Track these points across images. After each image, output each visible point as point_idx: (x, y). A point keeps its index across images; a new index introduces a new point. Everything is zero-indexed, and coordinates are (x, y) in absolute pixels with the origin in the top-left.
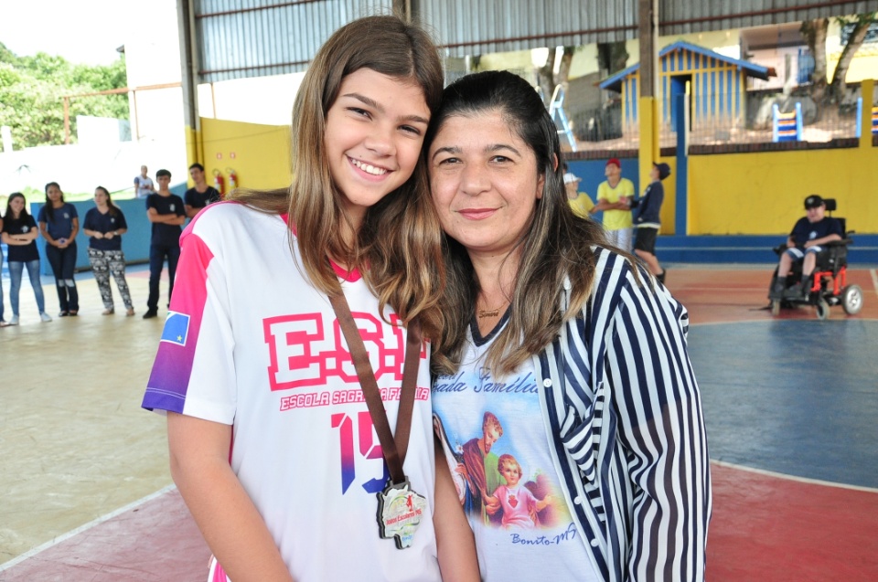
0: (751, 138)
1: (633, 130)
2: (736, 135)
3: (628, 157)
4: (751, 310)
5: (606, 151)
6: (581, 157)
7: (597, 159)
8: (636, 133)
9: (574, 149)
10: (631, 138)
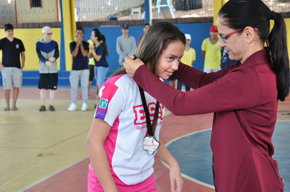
0: (282, 7)
1: (210, 4)
2: (272, 6)
3: (207, 22)
4: (283, 114)
5: (193, 18)
6: (178, 22)
7: (188, 23)
8: (211, 6)
9: (174, 17)
10: (208, 8)
